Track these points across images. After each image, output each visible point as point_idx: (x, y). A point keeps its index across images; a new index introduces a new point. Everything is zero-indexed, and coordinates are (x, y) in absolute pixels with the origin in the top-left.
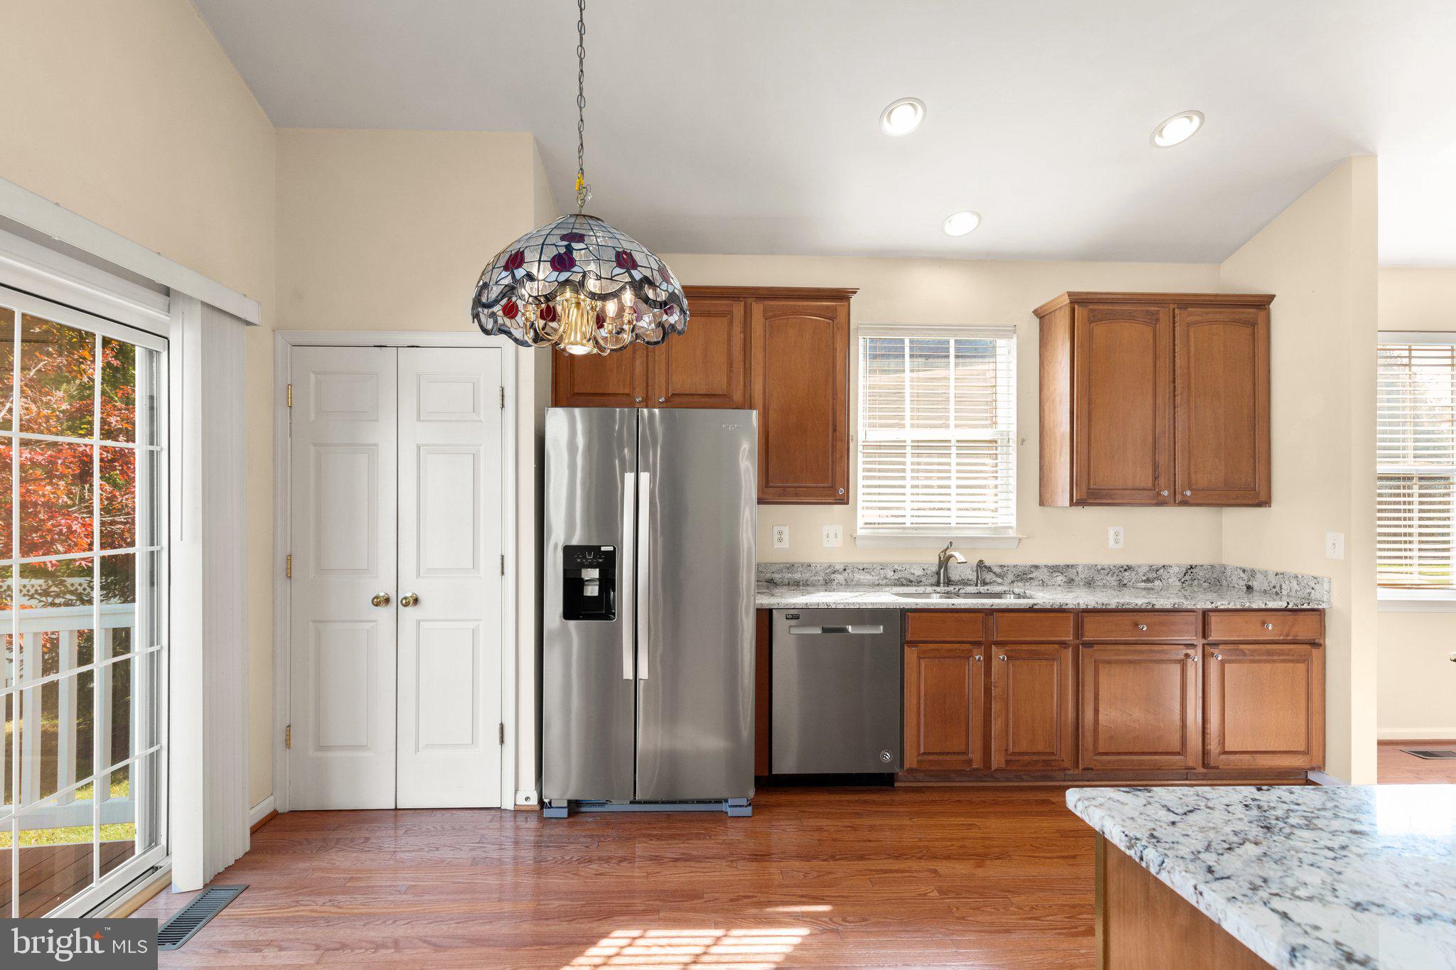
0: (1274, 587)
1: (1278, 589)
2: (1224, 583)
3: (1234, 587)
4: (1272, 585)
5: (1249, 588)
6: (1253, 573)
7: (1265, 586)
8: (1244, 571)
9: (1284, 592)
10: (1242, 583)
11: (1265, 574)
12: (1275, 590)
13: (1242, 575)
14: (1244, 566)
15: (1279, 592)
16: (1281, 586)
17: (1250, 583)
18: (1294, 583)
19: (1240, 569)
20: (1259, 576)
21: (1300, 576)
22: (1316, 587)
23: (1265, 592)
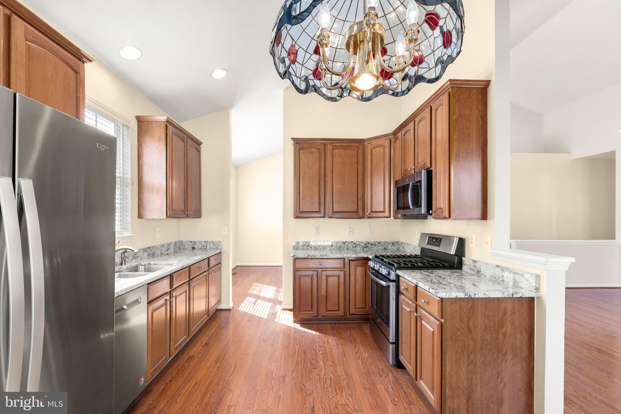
0: (204, 246)
1: (205, 247)
2: (182, 248)
3: (186, 249)
4: (203, 246)
5: (193, 248)
6: (195, 243)
7: (201, 247)
8: (191, 242)
9: (208, 248)
10: (190, 246)
11: (200, 242)
12: (204, 247)
13: (190, 243)
14: (191, 240)
15: (206, 248)
16: (207, 246)
17: (194, 246)
18: (212, 244)
19: (189, 241)
20: (197, 243)
21: (214, 241)
22: (220, 244)
23: (200, 249)
